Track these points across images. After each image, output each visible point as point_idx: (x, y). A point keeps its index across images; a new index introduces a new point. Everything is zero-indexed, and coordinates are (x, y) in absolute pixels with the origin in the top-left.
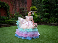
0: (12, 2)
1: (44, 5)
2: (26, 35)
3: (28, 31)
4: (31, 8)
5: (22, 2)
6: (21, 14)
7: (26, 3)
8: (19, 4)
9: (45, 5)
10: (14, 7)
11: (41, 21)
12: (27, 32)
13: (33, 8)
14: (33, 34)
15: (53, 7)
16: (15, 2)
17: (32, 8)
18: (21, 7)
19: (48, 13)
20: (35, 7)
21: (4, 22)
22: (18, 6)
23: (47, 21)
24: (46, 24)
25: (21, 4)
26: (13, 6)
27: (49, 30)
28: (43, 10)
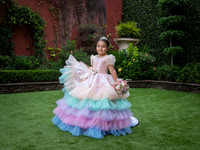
0: (52, 8)
1: (164, 18)
2: (88, 119)
3: (95, 106)
4: (118, 28)
5: (88, 6)
6: (82, 49)
7: (102, 10)
8: (78, 14)
9: (170, 17)
10: (61, 23)
11: (152, 74)
12: (92, 111)
13: (124, 29)
14: (111, 117)
15: (197, 25)
16: (62, 7)
17: (123, 27)
18: (84, 25)
19: (178, 48)
20: (131, 25)
21: (25, 74)
22: (72, 20)
23: (175, 74)
24: (169, 87)
25: (85, 15)
26: (57, 19)
27: (176, 107)
28: (162, 35)
